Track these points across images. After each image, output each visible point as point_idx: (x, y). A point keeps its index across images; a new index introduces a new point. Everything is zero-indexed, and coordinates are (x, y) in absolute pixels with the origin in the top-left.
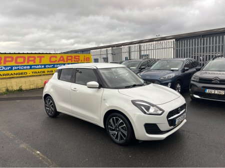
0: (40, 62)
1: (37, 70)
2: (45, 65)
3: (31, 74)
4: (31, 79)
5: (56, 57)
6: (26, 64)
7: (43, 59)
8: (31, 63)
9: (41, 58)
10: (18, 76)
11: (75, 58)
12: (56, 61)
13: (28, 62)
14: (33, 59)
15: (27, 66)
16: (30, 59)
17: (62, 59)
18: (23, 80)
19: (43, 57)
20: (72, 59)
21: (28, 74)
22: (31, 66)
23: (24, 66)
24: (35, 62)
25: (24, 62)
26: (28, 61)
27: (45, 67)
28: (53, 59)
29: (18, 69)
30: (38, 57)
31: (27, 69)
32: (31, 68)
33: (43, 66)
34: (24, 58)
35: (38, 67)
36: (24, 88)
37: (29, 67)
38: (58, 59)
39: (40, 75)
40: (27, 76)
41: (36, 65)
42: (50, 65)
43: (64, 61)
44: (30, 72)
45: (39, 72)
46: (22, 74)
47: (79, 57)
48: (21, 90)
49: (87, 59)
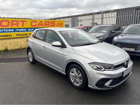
0: (23, 26)
1: (20, 33)
2: (27, 29)
3: (16, 36)
4: (15, 40)
5: (36, 22)
6: (10, 27)
7: (25, 23)
8: (15, 27)
9: (23, 22)
10: (3, 38)
11: (51, 23)
12: (36, 25)
14: (16, 23)
15: (11, 29)
16: (14, 23)
17: (41, 24)
18: (8, 41)
19: (25, 21)
20: (49, 23)
21: (13, 37)
22: (15, 29)
23: (9, 29)
24: (18, 26)
25: (8, 25)
26: (12, 25)
27: (27, 31)
28: (34, 24)
29: (3, 32)
30: (21, 21)
31: (11, 32)
32: (15, 31)
33: (25, 30)
34: (8, 21)
35: (21, 30)
36: (9, 48)
37: (13, 30)
38: (37, 24)
39: (23, 37)
40: (12, 38)
41: (19, 29)
42: (31, 28)
43: (43, 26)
44: (14, 34)
45: (22, 35)
46: (7, 36)
47: (54, 22)
48: (6, 51)
49: (60, 24)
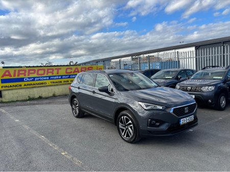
0: (58, 73)
1: (55, 81)
2: (62, 76)
3: (50, 84)
4: (49, 88)
5: (71, 69)
6: (45, 75)
7: (60, 71)
8: (50, 74)
9: (58, 70)
10: (39, 85)
12: (71, 72)
13: (47, 74)
14: (51, 71)
15: (46, 77)
16: (49, 71)
17: (76, 70)
18: (43, 89)
19: (61, 69)
21: (47, 84)
22: (50, 77)
23: (44, 77)
24: (53, 74)
25: (44, 73)
27: (62, 78)
28: (69, 71)
29: (39, 80)
30: (56, 69)
31: (46, 80)
32: (50, 79)
33: (60, 77)
34: (44, 70)
35: (55, 77)
36: (44, 95)
37: (48, 78)
38: (73, 71)
39: (57, 85)
40: (47, 86)
42: (66, 76)
43: (79, 72)
44: (49, 82)
46: (42, 83)
48: (40, 98)
49: (99, 69)
